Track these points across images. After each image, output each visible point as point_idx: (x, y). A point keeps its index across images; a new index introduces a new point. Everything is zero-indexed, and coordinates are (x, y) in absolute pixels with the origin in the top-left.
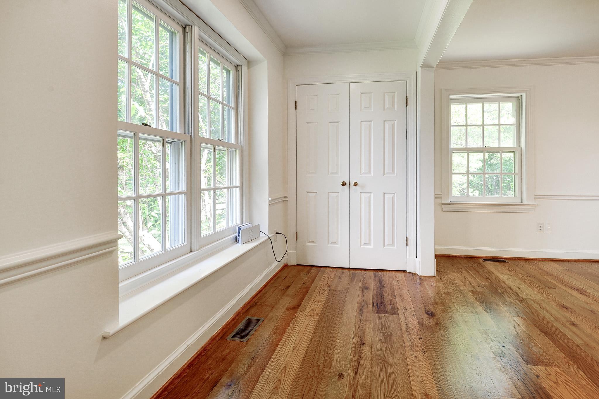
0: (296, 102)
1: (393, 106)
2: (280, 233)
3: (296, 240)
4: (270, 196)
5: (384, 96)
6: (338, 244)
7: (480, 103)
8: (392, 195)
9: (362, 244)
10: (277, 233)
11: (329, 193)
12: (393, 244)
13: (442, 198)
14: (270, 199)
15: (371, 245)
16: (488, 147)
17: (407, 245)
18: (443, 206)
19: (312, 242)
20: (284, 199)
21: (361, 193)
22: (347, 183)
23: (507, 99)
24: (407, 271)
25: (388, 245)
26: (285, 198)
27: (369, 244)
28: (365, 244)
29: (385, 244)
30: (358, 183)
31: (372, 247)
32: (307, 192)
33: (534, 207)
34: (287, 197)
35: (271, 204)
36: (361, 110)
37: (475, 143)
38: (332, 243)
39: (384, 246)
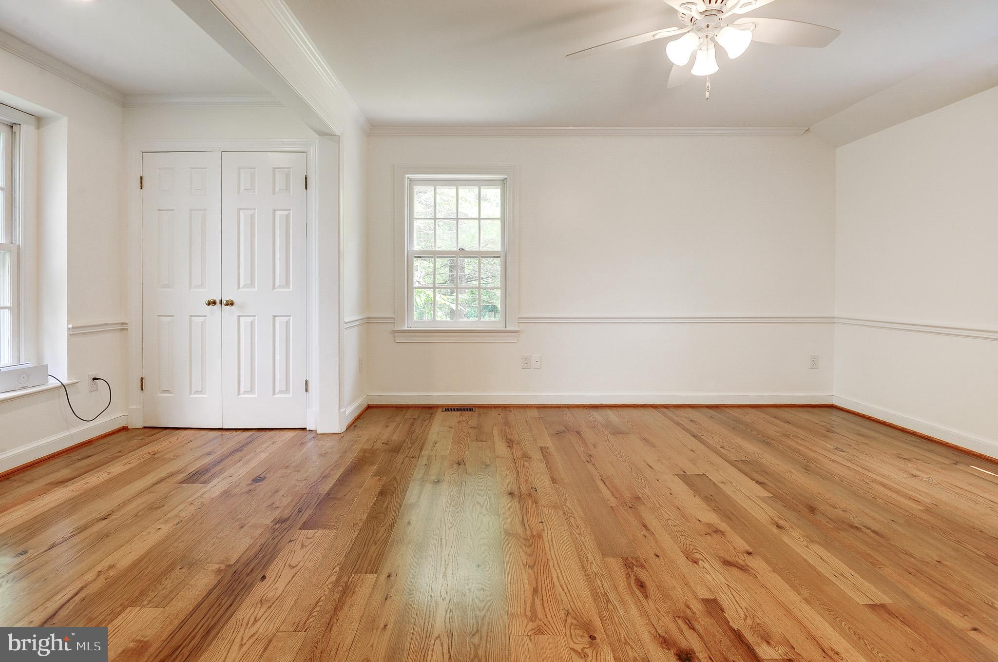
0: (141, 178)
1: (287, 188)
2: (100, 379)
3: (142, 389)
4: (69, 321)
5: (274, 174)
6: (204, 394)
7: (454, 187)
8: (285, 319)
9: (241, 392)
10: (94, 379)
11: (191, 316)
12: (287, 389)
13: (394, 323)
14: (70, 326)
15: (254, 393)
16: (463, 249)
17: (307, 391)
18: (396, 334)
19: (167, 391)
20: (122, 327)
21: (239, 316)
22: (218, 302)
23: (490, 183)
24: (308, 429)
25: (281, 392)
26: (124, 325)
27: (252, 391)
28: (246, 392)
29: (276, 390)
30: (235, 301)
31: (256, 396)
32: (159, 316)
33: (516, 334)
34: (127, 324)
35: (72, 334)
36: (239, 192)
37: (445, 243)
38: (197, 392)
39: (274, 393)
